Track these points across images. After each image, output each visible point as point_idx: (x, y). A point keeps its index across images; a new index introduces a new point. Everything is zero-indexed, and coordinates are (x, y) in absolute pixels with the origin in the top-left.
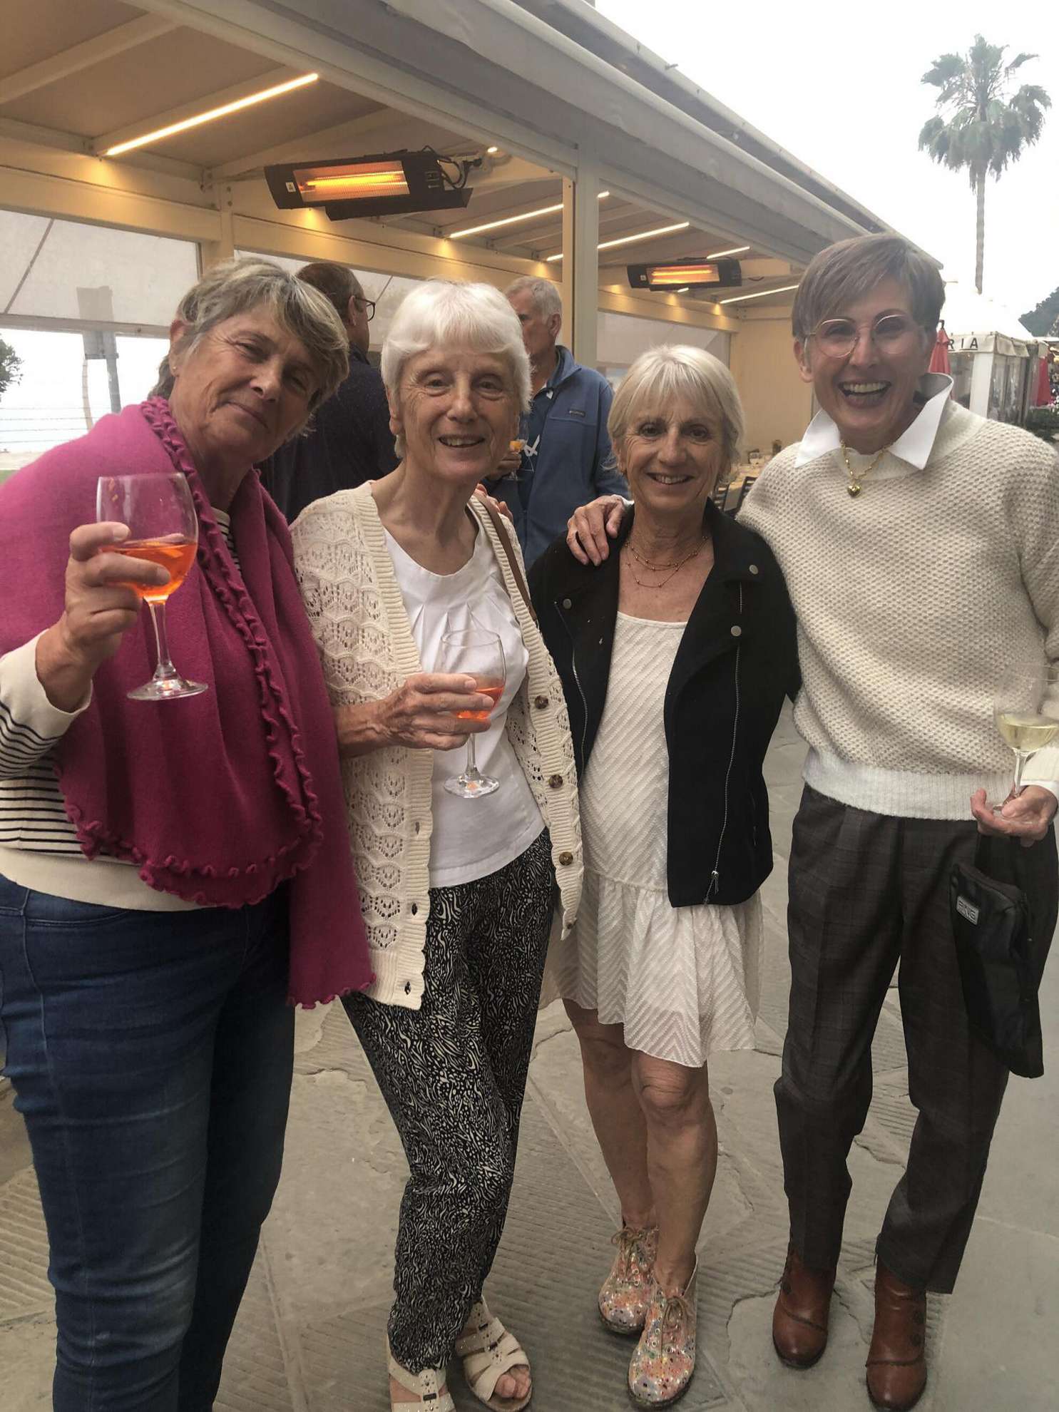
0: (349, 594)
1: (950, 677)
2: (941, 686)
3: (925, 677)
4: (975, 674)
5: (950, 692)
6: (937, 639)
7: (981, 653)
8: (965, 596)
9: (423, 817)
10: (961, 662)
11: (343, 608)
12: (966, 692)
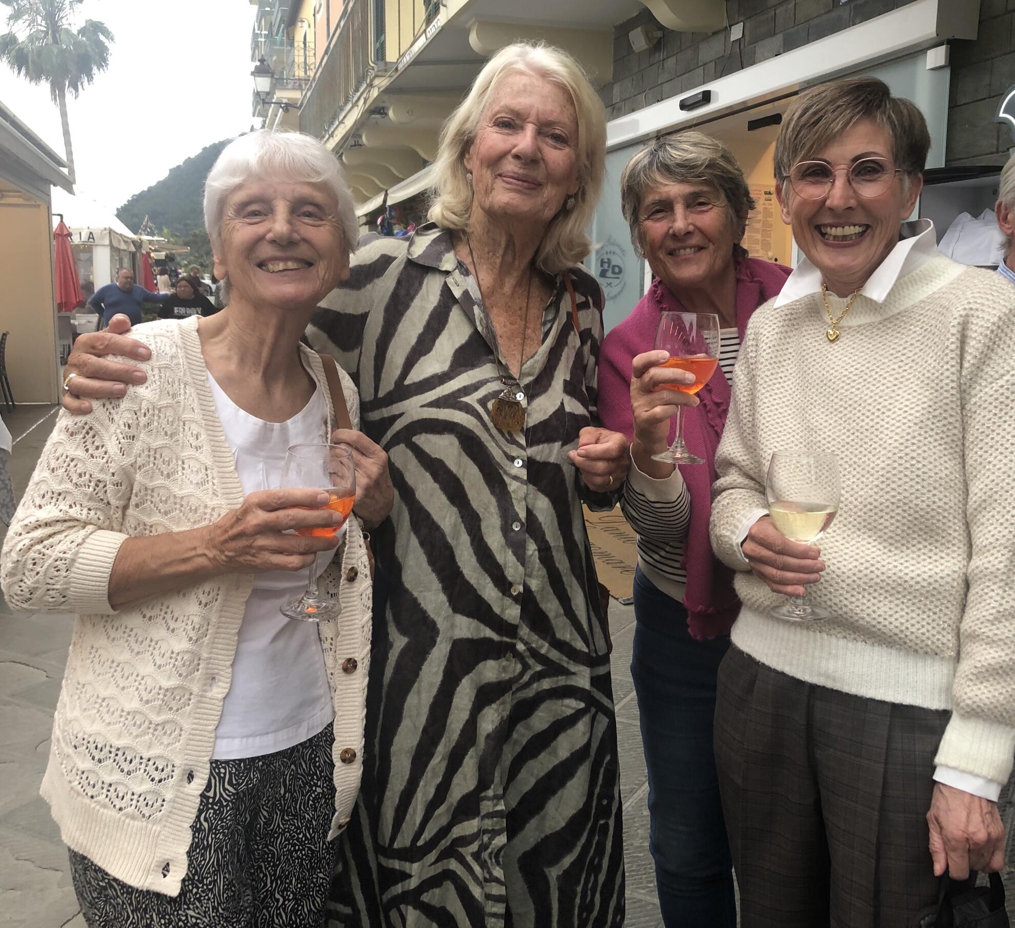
0: (171, 419)
1: (891, 538)
2: (880, 547)
3: (865, 536)
4: (919, 536)
5: (890, 554)
6: (881, 493)
7: (928, 513)
8: (915, 447)
9: (222, 673)
10: (905, 521)
11: (163, 433)
12: (907, 555)
